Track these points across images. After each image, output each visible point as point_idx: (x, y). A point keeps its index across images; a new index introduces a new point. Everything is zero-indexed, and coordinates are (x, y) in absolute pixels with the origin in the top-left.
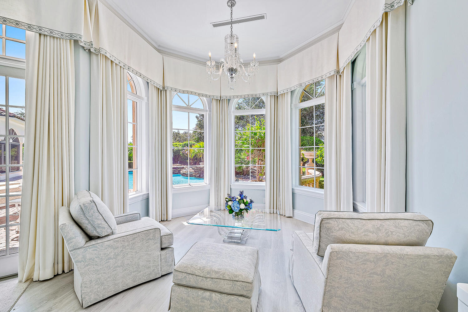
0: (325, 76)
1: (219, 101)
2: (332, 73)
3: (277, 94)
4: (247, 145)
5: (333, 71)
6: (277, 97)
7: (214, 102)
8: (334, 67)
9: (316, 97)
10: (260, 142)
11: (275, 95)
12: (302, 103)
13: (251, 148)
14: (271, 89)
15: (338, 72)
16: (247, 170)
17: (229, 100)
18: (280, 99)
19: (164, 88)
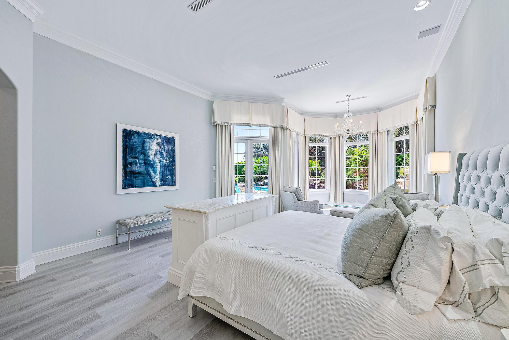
0: (409, 124)
1: (336, 137)
2: (413, 123)
3: (378, 132)
4: (355, 165)
5: (414, 122)
6: (378, 133)
7: (333, 139)
8: (414, 120)
9: (406, 134)
10: (365, 163)
11: (376, 133)
12: (397, 137)
13: (358, 167)
14: (373, 129)
15: (417, 122)
16: (353, 186)
17: (342, 137)
18: (379, 135)
19: (305, 135)
